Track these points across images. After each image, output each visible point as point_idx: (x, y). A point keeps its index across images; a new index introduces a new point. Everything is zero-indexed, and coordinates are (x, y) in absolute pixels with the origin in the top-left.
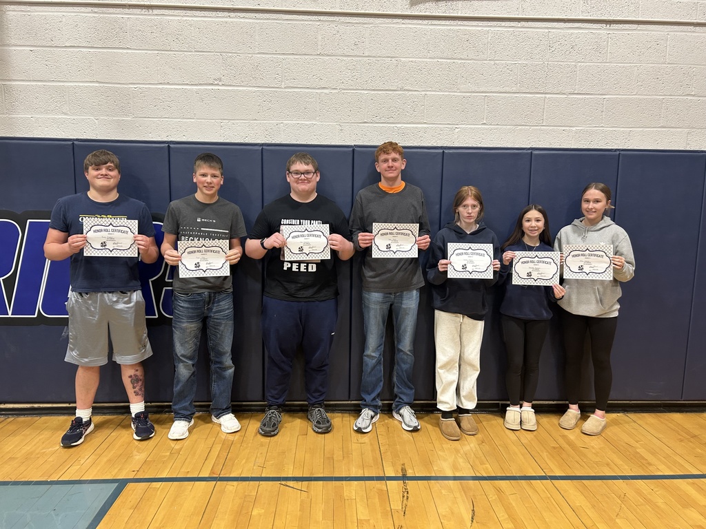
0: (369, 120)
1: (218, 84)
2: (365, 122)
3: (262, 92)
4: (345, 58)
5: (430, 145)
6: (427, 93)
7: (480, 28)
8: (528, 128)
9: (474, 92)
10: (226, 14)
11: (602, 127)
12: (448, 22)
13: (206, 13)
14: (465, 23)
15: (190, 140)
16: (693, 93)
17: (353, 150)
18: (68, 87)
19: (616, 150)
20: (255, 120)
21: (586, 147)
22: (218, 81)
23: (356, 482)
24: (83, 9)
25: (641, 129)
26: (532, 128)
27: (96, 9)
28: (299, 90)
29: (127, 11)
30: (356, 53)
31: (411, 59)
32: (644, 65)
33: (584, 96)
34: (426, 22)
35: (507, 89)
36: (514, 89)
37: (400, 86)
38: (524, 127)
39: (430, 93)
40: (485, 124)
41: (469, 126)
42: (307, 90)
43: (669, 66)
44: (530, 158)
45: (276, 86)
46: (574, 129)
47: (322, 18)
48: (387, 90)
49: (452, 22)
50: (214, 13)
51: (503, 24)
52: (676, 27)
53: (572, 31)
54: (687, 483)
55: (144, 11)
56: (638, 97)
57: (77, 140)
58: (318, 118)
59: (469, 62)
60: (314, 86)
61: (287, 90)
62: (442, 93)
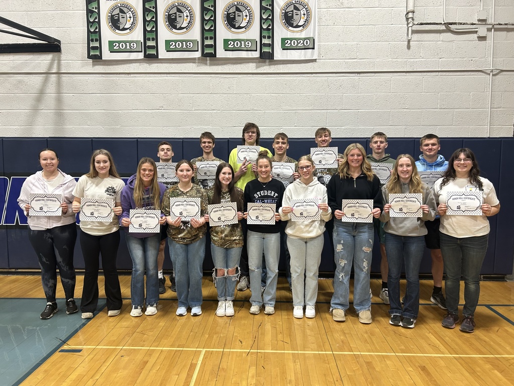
0: (237, 125)
2: (235, 127)
3: (183, 113)
4: (224, 95)
5: (268, 137)
7: (291, 78)
9: (290, 110)
10: (165, 75)
11: (358, 126)
12: (275, 76)
13: (156, 75)
14: (284, 75)
15: (148, 137)
16: (407, 108)
18: (90, 113)
19: (366, 138)
20: (180, 126)
22: (161, 108)
24: (98, 75)
25: (380, 127)
27: (104, 75)
28: (201, 111)
29: (118, 75)
30: (229, 92)
31: (257, 95)
32: (379, 94)
33: (348, 111)
34: (264, 76)
35: (307, 108)
36: (311, 108)
37: (252, 108)
38: (316, 127)
40: (296, 126)
42: (206, 111)
43: (393, 94)
45: (190, 109)
46: (343, 127)
47: (212, 75)
48: (245, 110)
49: (277, 75)
50: (160, 75)
51: (304, 75)
52: (395, 74)
53: (340, 78)
55: (126, 75)
56: (377, 110)
57: (94, 138)
58: (211, 125)
59: (287, 95)
60: (208, 109)
61: (195, 111)
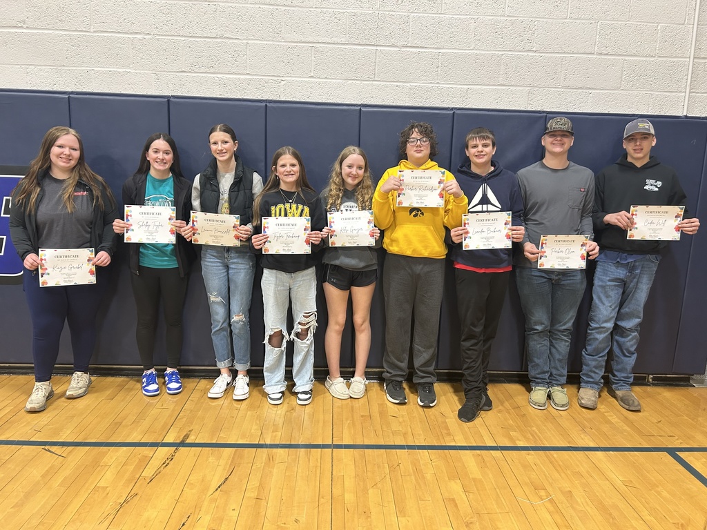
1: (21, 27)
2: (183, 71)
3: (70, 36)
6: (249, 42)
8: (359, 82)
9: (300, 42)
11: (438, 83)
16: (534, 49)
17: (169, 100)
19: (452, 109)
20: (64, 66)
21: (421, 105)
23: (125, 448)
25: (480, 87)
26: (363, 82)
28: (110, 35)
31: (230, 5)
32: (482, 17)
33: (418, 50)
35: (335, 40)
36: (343, 40)
37: (219, 33)
38: (354, 82)
39: (253, 42)
40: (312, 77)
41: (297, 79)
42: (118, 35)
43: (509, 19)
44: (358, 115)
45: (84, 29)
46: (408, 85)
48: (205, 37)
54: (473, 455)
56: (476, 52)
58: (131, 66)
59: (294, 9)
60: (125, 30)
61: (97, 34)
62: (265, 42)
